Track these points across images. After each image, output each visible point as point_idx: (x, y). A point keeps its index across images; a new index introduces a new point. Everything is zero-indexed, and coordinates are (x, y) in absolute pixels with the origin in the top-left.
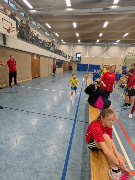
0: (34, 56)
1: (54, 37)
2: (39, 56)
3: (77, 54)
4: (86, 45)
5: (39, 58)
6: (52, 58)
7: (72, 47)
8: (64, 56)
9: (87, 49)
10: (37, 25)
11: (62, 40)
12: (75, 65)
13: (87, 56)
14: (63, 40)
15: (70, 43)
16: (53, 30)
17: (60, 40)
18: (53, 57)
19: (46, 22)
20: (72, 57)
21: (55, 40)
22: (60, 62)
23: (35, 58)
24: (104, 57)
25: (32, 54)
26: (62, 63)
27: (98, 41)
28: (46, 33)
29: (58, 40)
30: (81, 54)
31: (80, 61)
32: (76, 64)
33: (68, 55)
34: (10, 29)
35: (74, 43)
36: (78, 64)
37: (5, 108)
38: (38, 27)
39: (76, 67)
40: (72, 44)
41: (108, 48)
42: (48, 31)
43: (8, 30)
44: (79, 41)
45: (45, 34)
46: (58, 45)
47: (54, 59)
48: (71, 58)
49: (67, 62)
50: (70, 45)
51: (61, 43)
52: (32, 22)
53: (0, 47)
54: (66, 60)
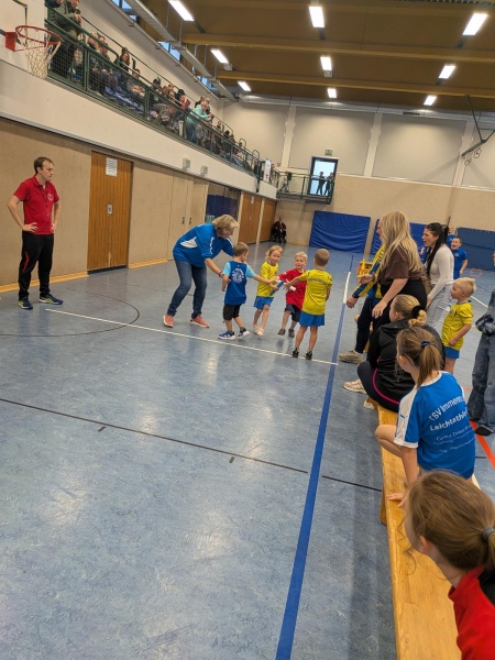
1: (202, 69)
3: (314, 159)
4: (368, 119)
5: (127, 175)
7: (290, 123)
8: (246, 167)
10: (126, 6)
11: (245, 86)
12: (301, 219)
13: (368, 174)
14: (249, 83)
15: (284, 103)
16: (203, 31)
17: (232, 84)
20: (290, 176)
21: (205, 81)
24: (458, 184)
26: (236, 203)
27: (430, 100)
28: (166, 45)
29: (223, 81)
30: (336, 161)
31: (328, 200)
32: (309, 215)
33: (268, 163)
35: (303, 105)
36: (317, 214)
38: (129, 13)
39: (307, 227)
40: (294, 105)
41: (483, 142)
42: (176, 37)
43: (11, 39)
44: (332, 93)
45: (159, 48)
46: (218, 108)
47: (199, 179)
49: (262, 197)
50: (284, 111)
51: (236, 97)
54: (258, 190)
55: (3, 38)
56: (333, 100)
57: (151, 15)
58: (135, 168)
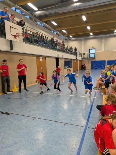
0: (40, 57)
1: (61, 35)
2: (45, 57)
3: (89, 49)
4: (101, 38)
5: (45, 60)
6: (59, 58)
7: (83, 42)
9: (102, 42)
10: (43, 25)
11: (71, 36)
12: (88, 63)
17: (68, 37)
19: (52, 20)
20: (84, 54)
21: (62, 37)
22: (70, 62)
23: (41, 59)
25: (38, 56)
26: (72, 62)
27: (115, 31)
29: (66, 36)
31: (94, 58)
32: (90, 62)
33: (78, 52)
35: (85, 38)
36: (92, 62)
37: (11, 114)
39: (90, 65)
42: (54, 29)
45: (51, 32)
46: (66, 42)
48: (83, 55)
49: (78, 60)
50: (81, 40)
51: (70, 39)
52: (37, 23)
53: (7, 53)
54: (77, 59)
55: (14, 36)
56: (92, 35)
57: (48, 26)
58: (46, 59)
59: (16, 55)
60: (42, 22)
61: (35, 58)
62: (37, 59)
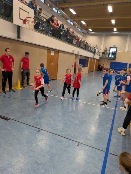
0: (52, 51)
1: (79, 26)
2: (57, 51)
3: (110, 48)
5: (57, 55)
6: (74, 54)
7: (103, 39)
8: (91, 51)
10: (59, 12)
11: (90, 30)
12: (107, 64)
13: (126, 51)
14: (92, 29)
15: (101, 33)
16: (79, 17)
17: (87, 30)
18: (76, 53)
19: (70, 7)
20: (103, 53)
21: (80, 30)
22: (86, 60)
23: (53, 54)
25: (49, 50)
26: (88, 61)
28: (69, 21)
29: (85, 29)
30: (117, 48)
31: (115, 59)
32: (109, 63)
34: (27, 19)
35: (107, 33)
36: (111, 63)
40: (104, 34)
42: (72, 19)
43: (25, 21)
44: (115, 29)
45: (67, 22)
46: (83, 36)
47: (77, 55)
48: (101, 54)
49: (95, 59)
50: (101, 35)
51: (88, 33)
52: (52, 9)
53: (13, 41)
54: (94, 57)
55: (23, 21)
56: (115, 31)
57: (65, 14)
58: (59, 53)
59: (23, 45)
60: (58, 8)
61: (45, 51)
62: (48, 52)
